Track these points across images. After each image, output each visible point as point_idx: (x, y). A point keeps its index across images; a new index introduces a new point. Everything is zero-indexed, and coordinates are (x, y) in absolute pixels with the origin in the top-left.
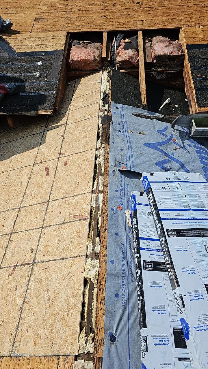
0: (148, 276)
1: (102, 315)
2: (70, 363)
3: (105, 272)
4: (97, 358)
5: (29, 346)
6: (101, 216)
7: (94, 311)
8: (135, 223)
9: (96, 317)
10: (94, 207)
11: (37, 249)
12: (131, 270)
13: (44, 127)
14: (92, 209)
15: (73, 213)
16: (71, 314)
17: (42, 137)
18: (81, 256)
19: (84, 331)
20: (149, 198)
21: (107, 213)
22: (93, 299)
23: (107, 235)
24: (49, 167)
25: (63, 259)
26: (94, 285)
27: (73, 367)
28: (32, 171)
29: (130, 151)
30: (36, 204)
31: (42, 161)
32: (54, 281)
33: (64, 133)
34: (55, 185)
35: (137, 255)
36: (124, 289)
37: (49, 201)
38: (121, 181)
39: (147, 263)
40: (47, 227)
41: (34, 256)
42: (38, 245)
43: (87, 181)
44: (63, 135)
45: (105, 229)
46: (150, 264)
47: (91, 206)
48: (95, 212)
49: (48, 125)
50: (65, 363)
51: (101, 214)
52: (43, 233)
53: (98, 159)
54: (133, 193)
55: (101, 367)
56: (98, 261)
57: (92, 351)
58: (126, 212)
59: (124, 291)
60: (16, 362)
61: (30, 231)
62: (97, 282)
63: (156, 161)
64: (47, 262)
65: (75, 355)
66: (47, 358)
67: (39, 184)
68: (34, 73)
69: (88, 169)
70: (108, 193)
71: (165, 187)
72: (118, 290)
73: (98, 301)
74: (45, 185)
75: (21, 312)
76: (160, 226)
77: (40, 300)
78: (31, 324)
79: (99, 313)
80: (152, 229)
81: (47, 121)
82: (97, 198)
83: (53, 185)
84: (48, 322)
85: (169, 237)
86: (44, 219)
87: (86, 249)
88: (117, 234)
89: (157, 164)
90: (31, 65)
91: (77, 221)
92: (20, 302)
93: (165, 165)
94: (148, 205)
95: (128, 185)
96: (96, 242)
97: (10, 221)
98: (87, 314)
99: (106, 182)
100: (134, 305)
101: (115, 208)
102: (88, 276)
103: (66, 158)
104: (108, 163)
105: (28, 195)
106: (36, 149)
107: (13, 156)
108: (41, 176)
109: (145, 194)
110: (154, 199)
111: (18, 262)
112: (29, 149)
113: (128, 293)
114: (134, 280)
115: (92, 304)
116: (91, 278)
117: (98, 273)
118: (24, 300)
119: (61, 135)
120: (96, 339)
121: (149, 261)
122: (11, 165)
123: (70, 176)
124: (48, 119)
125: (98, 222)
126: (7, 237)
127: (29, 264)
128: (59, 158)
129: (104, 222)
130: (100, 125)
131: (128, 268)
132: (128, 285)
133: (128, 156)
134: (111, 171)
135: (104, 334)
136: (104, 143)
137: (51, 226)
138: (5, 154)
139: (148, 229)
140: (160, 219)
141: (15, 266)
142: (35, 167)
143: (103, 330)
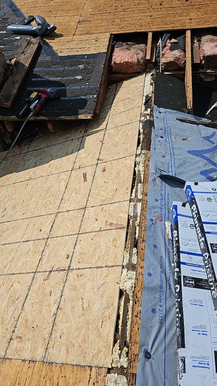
0: (189, 293)
1: (137, 329)
2: (102, 376)
3: (142, 285)
4: (130, 373)
5: (61, 353)
6: (139, 225)
7: (129, 324)
8: (175, 235)
9: (131, 331)
10: (132, 216)
11: (73, 256)
12: (170, 285)
13: (83, 132)
14: (129, 218)
15: (109, 221)
16: (105, 325)
17: (81, 143)
18: (117, 266)
19: (118, 344)
20: (193, 210)
21: (145, 224)
22: (128, 311)
23: (145, 247)
24: (87, 173)
25: (98, 268)
26: (130, 297)
27: (105, 380)
28: (70, 176)
29: (173, 159)
30: (73, 210)
31: (80, 167)
32: (89, 290)
33: (104, 138)
34: (92, 191)
35: (177, 269)
36: (161, 304)
37: (85, 207)
38: (161, 190)
39: (188, 279)
40: (83, 233)
41: (69, 262)
42: (73, 252)
43: (125, 189)
44: (102, 140)
45: (143, 240)
46: (191, 280)
47: (129, 215)
48: (132, 221)
49: (87, 130)
50: (98, 374)
51: (138, 223)
52: (79, 240)
53: (137, 166)
54: (174, 203)
55: (134, 384)
56: (135, 273)
57: (125, 365)
58: (166, 224)
59: (161, 306)
60: (48, 368)
61: (66, 237)
62: (133, 294)
63: (200, 170)
64: (82, 269)
65: (108, 368)
66: (80, 368)
67: (76, 190)
68: (76, 77)
69: (127, 176)
70: (147, 202)
71: (210, 199)
72: (155, 305)
73: (134, 314)
74: (82, 191)
75: (55, 318)
76: (204, 240)
77: (74, 308)
78: (65, 331)
79: (134, 327)
80: (194, 243)
81: (87, 126)
82: (135, 207)
83: (90, 191)
84: (81, 331)
85: (213, 252)
86: (81, 225)
87: (122, 259)
88: (155, 246)
89: (202, 173)
90: (73, 68)
91: (113, 229)
92: (54, 308)
93: (211, 175)
94: (190, 217)
95: (169, 194)
96: (133, 253)
97: (47, 225)
98: (122, 326)
99: (145, 190)
100: (172, 322)
101: (154, 219)
102: (123, 287)
103: (104, 164)
104: (148, 170)
105: (65, 201)
106: (75, 154)
107: (52, 161)
108: (78, 182)
109: (188, 205)
110: (198, 211)
111: (53, 267)
112: (67, 154)
113: (166, 309)
114: (172, 296)
115: (127, 317)
116: (127, 289)
117: (134, 286)
118: (59, 306)
119: (100, 141)
120: (131, 354)
121: (190, 277)
122: (50, 170)
123: (108, 183)
124: (87, 124)
125: (135, 232)
126: (44, 242)
127: (64, 270)
128: (97, 164)
129: (142, 232)
130: (142, 131)
131: (166, 282)
132: (166, 301)
133: (170, 164)
134: (150, 179)
135: (139, 349)
136: (145, 150)
137: (87, 233)
138: (44, 158)
139: (190, 243)
140: (203, 233)
141: (51, 272)
142: (73, 172)
143: (138, 345)
